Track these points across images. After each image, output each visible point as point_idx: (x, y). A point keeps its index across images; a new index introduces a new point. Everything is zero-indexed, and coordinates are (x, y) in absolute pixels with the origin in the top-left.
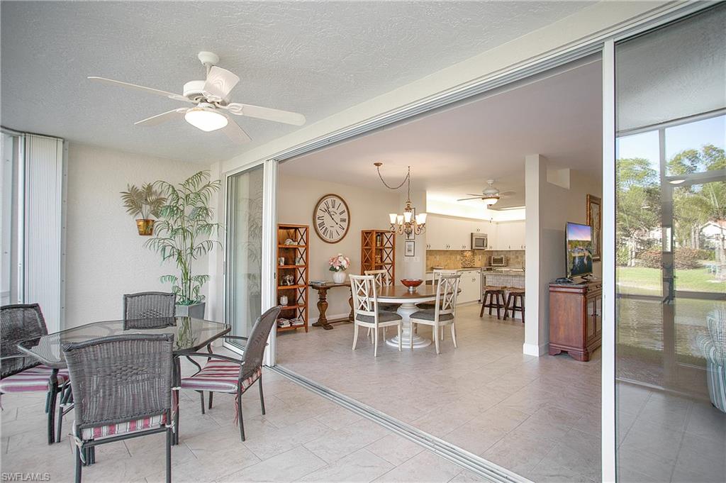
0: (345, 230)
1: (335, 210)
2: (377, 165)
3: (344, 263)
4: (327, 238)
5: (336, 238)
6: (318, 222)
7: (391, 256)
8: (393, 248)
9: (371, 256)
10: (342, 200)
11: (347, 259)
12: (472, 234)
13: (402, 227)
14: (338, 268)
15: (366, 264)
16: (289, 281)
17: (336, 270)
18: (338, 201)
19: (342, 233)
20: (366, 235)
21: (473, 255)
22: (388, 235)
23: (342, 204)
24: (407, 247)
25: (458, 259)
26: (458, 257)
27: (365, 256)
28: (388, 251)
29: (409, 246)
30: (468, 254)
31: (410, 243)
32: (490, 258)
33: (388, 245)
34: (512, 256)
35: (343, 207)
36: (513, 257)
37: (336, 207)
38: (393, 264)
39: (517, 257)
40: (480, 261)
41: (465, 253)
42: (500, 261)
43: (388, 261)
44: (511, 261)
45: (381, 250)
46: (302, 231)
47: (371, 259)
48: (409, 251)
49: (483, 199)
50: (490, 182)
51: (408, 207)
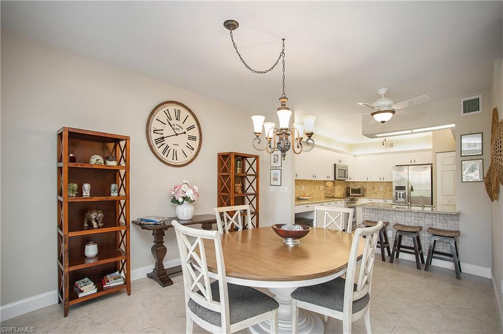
0: (195, 150)
1: (180, 123)
2: (231, 25)
3: (190, 193)
4: (169, 159)
5: (182, 160)
6: (154, 137)
7: (254, 185)
8: (257, 176)
9: (228, 184)
10: (190, 111)
11: (196, 188)
12: (335, 165)
13: (272, 141)
14: (181, 200)
15: (223, 194)
16: (97, 221)
17: (179, 203)
18: (184, 113)
19: (190, 154)
20: (223, 158)
21: (334, 185)
22: (251, 160)
23: (190, 116)
24: (272, 176)
25: (321, 189)
26: (322, 187)
27: (222, 184)
28: (251, 179)
29: (275, 174)
30: (330, 184)
31: (276, 171)
32: (348, 189)
33: (251, 172)
34: (368, 187)
35: (191, 121)
36: (370, 187)
37: (182, 119)
38: (256, 195)
39: (374, 188)
40: (339, 191)
41: (327, 184)
42: (358, 191)
43: (251, 191)
44: (368, 192)
45: (242, 177)
46: (122, 143)
47: (230, 188)
48: (275, 179)
49: (373, 114)
50: (382, 91)
51: (284, 107)
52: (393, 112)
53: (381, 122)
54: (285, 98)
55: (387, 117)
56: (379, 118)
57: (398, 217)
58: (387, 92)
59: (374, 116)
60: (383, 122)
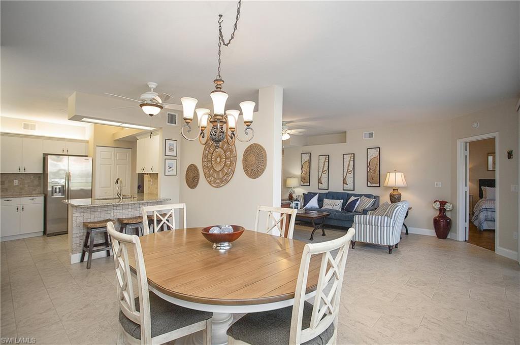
49: (142, 105)
50: (153, 85)
51: (218, 89)
52: (161, 108)
53: (150, 115)
54: (221, 80)
55: (155, 111)
56: (148, 110)
57: (116, 211)
58: (157, 87)
59: (143, 107)
60: (151, 115)
